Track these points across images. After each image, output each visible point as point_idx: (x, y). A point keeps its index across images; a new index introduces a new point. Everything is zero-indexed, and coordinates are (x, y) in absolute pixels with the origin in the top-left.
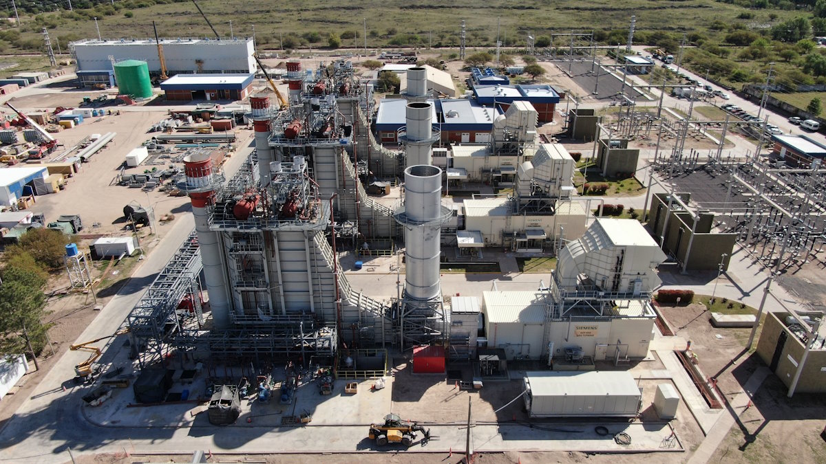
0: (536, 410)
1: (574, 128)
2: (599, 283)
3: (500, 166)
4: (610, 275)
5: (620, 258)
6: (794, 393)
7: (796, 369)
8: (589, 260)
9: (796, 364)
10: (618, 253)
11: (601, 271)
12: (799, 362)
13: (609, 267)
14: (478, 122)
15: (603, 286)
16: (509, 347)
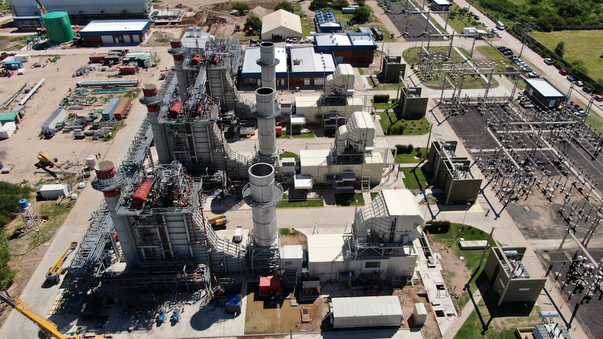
0: (336, 324)
1: (386, 73)
2: (381, 236)
3: (329, 113)
4: (388, 232)
5: (394, 223)
6: (502, 303)
7: (503, 289)
8: (374, 222)
9: (504, 286)
10: (393, 219)
11: (382, 229)
12: (505, 285)
13: (387, 227)
14: (316, 71)
15: (383, 237)
16: (323, 275)
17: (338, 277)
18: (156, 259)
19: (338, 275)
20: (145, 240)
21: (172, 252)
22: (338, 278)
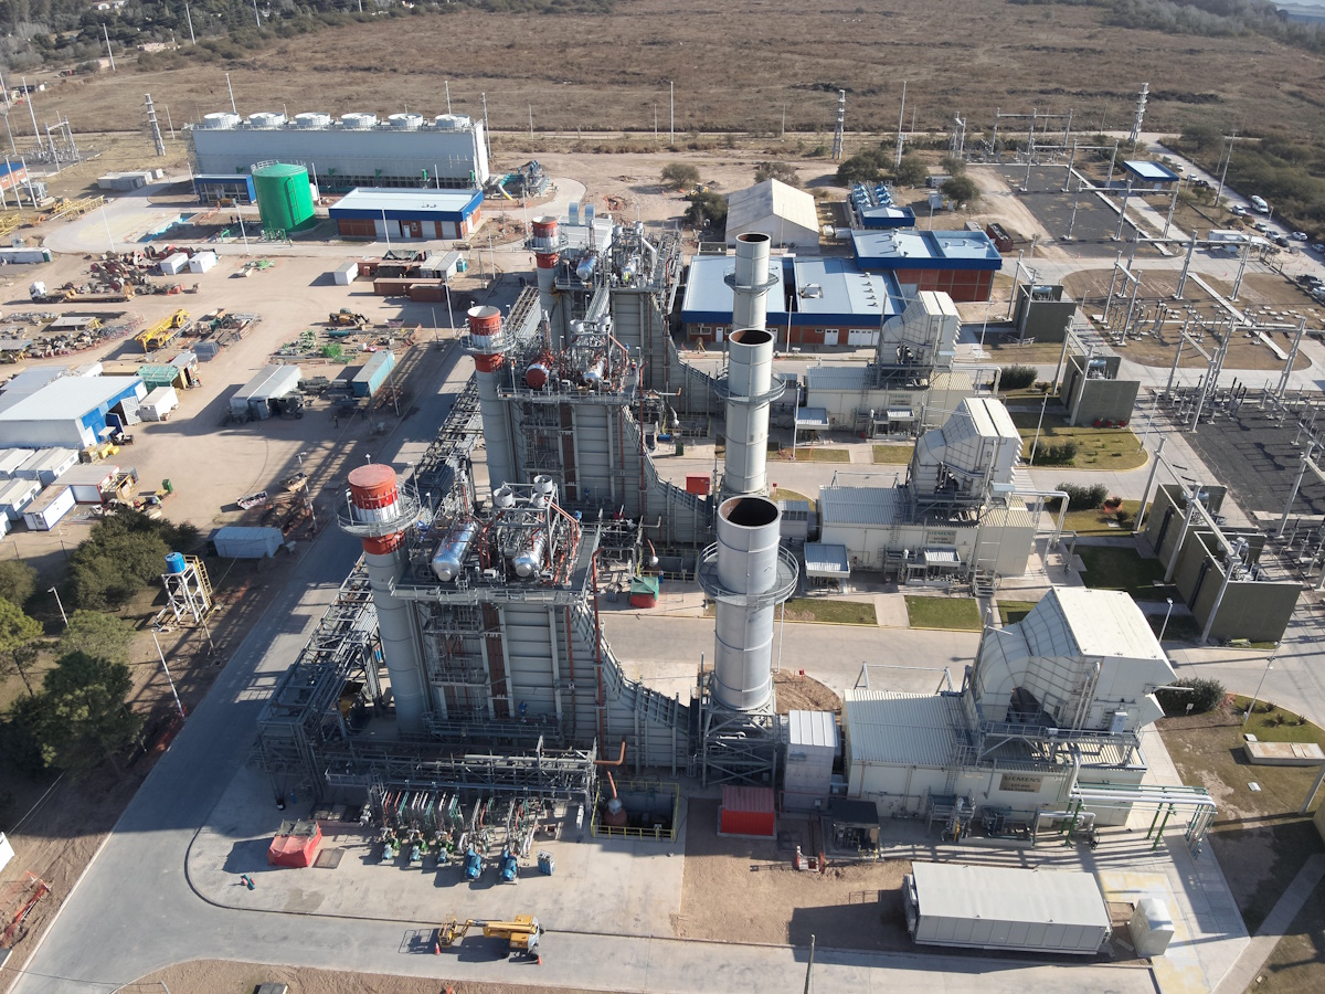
0: (923, 934)
1: (1024, 321)
2: (1049, 709)
3: (888, 405)
11: (1057, 692)
14: (854, 312)
15: (1056, 714)
16: (885, 797)
17: (923, 807)
18: (470, 719)
19: (925, 801)
20: (449, 668)
21: (511, 704)
22: (922, 811)
